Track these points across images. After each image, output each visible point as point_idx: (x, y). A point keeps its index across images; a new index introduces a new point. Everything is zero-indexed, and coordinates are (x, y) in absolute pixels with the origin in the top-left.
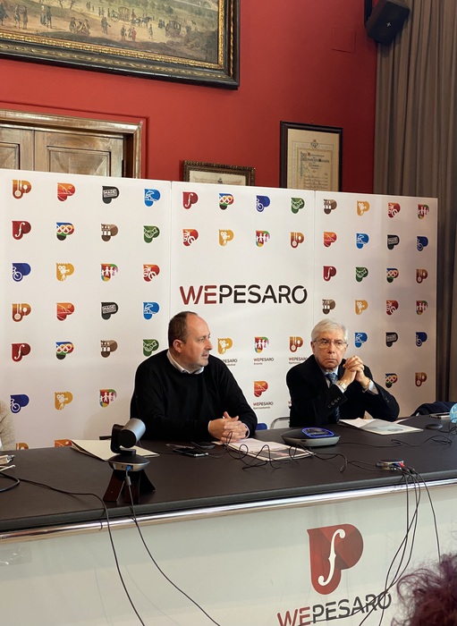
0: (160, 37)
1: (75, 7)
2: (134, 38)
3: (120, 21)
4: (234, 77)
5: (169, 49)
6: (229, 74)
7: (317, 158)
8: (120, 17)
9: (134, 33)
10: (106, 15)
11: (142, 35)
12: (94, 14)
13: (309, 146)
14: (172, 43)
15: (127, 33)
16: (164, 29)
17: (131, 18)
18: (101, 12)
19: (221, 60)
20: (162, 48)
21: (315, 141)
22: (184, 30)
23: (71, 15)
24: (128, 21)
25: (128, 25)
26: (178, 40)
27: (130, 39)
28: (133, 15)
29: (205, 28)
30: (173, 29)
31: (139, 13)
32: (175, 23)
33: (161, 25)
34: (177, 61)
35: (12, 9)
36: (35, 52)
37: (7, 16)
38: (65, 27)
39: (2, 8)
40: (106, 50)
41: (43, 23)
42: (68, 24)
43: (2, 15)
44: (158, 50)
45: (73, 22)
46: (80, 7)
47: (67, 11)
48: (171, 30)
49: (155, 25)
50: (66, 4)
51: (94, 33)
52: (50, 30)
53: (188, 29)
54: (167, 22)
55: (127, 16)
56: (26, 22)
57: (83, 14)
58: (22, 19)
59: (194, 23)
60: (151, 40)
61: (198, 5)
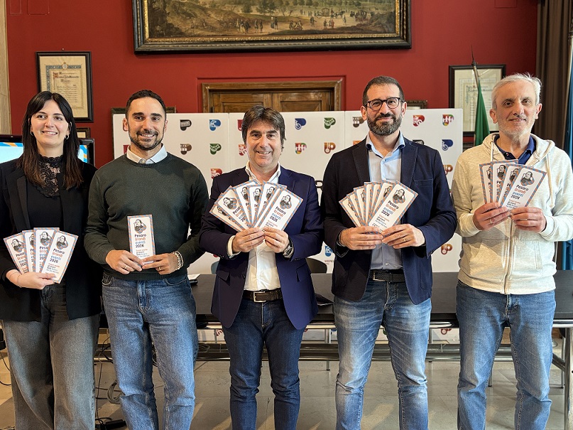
0: (352, 23)
1: (292, 15)
2: (333, 26)
3: (323, 17)
4: (407, 40)
5: (359, 29)
6: (403, 39)
8: (323, 15)
9: (333, 23)
10: (313, 15)
11: (339, 23)
12: (306, 16)
14: (361, 25)
15: (328, 24)
16: (354, 17)
17: (330, 14)
18: (310, 14)
19: (398, 30)
20: (352, 30)
22: (369, 16)
23: (291, 19)
24: (328, 16)
25: (328, 19)
26: (364, 22)
27: (331, 27)
28: (332, 12)
29: (385, 11)
30: (361, 16)
31: (336, 10)
32: (362, 11)
33: (352, 15)
34: (363, 36)
35: (253, 23)
36: (266, 45)
37: (250, 27)
38: (286, 27)
39: (247, 22)
40: (313, 37)
41: (273, 27)
42: (288, 25)
43: (247, 27)
44: (350, 32)
45: (291, 24)
46: (296, 14)
47: (287, 17)
48: (359, 16)
49: (347, 15)
50: (287, 14)
51: (304, 28)
52: (277, 31)
53: (372, 15)
54: (356, 12)
55: (328, 13)
56: (262, 28)
57: (298, 18)
58: (259, 27)
59: (377, 9)
60: (345, 26)
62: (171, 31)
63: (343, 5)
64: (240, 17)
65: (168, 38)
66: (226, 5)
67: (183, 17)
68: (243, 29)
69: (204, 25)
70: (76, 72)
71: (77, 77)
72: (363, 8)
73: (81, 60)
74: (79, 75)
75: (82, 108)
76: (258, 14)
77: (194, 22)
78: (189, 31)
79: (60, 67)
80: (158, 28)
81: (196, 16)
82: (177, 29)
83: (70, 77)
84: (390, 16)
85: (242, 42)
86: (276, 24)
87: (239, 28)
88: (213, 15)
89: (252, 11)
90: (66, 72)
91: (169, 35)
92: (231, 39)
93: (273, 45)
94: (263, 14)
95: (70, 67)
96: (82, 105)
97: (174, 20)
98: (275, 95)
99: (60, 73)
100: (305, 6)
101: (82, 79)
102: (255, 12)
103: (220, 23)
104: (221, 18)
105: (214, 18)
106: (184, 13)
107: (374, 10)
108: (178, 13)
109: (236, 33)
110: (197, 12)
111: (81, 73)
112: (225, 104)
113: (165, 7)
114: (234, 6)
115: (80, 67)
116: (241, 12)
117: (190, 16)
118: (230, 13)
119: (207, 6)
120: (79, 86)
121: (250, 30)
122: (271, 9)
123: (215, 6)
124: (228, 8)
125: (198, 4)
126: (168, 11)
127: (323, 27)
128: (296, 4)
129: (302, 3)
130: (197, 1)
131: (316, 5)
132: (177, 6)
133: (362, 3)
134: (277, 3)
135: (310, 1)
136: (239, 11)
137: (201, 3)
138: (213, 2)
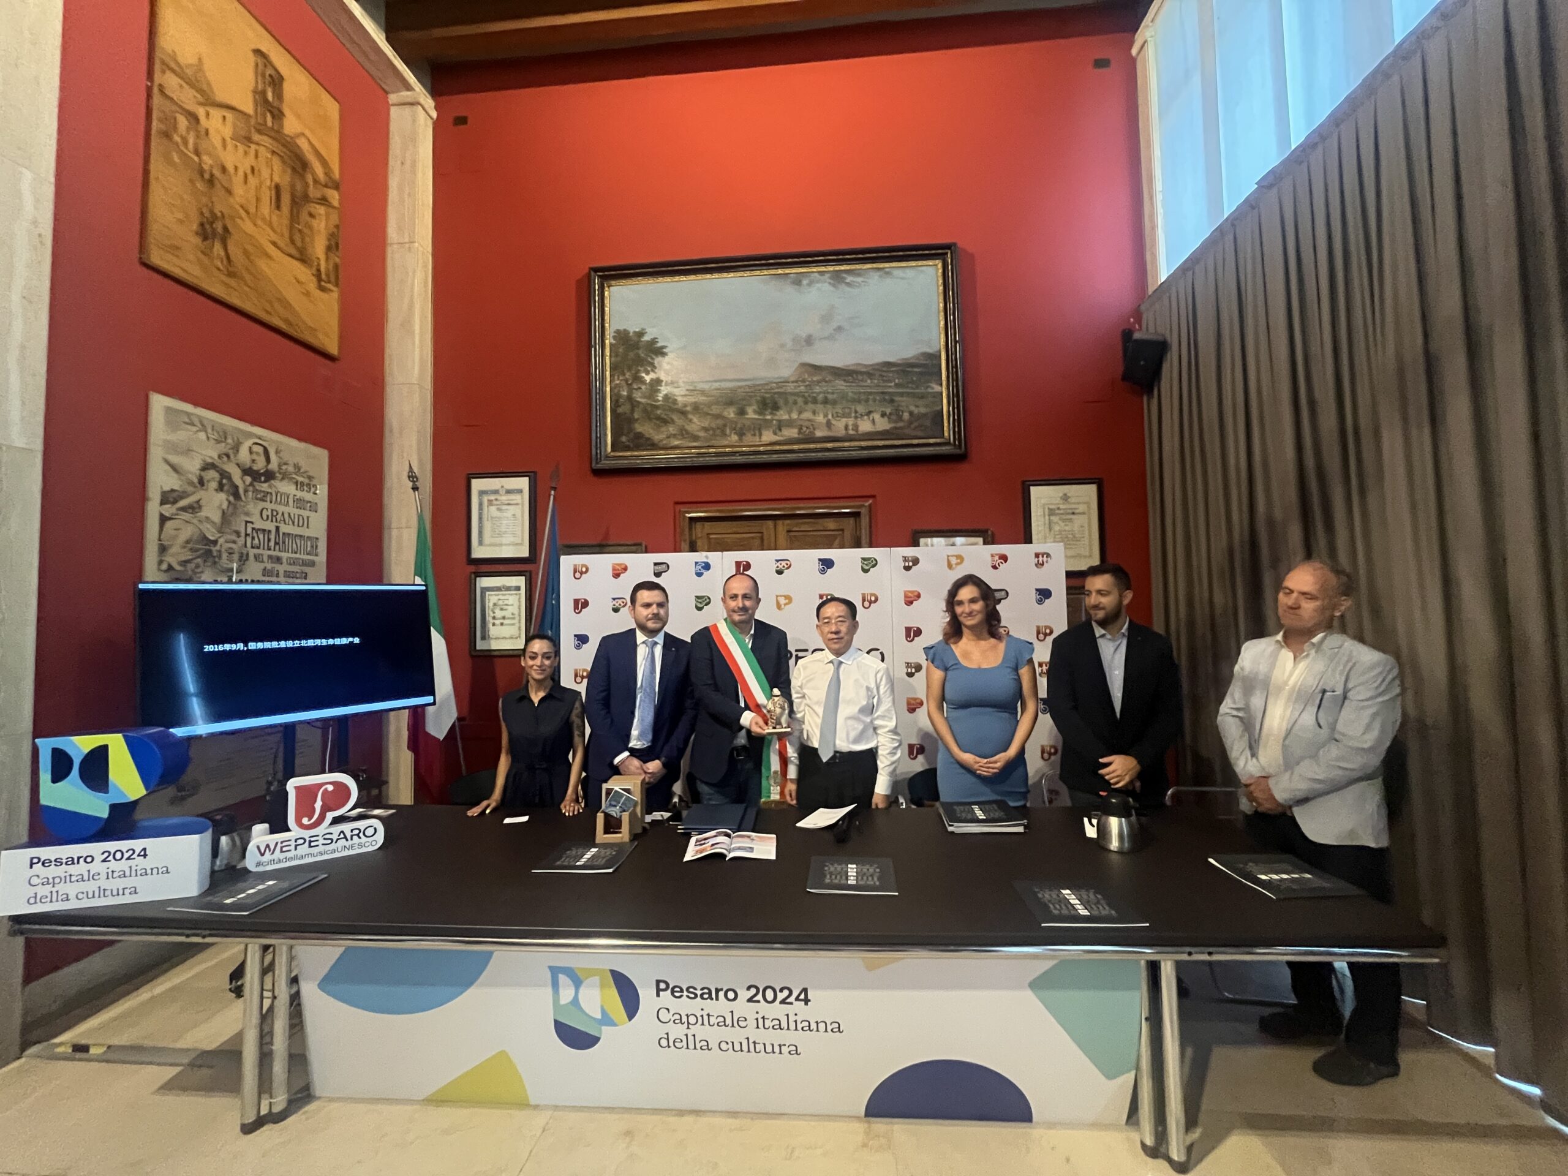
0: (883, 424)
1: (802, 416)
2: (857, 430)
3: (844, 419)
4: (961, 446)
5: (893, 434)
6: (956, 445)
7: (1071, 511)
8: (844, 416)
9: (857, 426)
10: (830, 417)
11: (865, 426)
12: (820, 419)
13: (1058, 500)
14: (896, 428)
15: (850, 427)
16: (886, 419)
17: (853, 415)
18: (826, 416)
19: (946, 434)
20: (884, 435)
21: (1065, 495)
22: (906, 416)
23: (800, 423)
24: (851, 417)
25: (851, 421)
26: (900, 424)
27: (853, 433)
28: (856, 412)
29: (928, 409)
30: (896, 416)
31: (861, 409)
32: (897, 410)
33: (883, 415)
34: (900, 443)
35: (749, 429)
36: (767, 458)
37: (745, 435)
38: (792, 433)
39: (741, 429)
40: (831, 445)
41: (775, 433)
42: (796, 431)
43: (741, 434)
44: (882, 437)
45: (800, 429)
46: (807, 415)
47: (795, 420)
48: (893, 417)
49: (877, 416)
50: (795, 416)
51: (819, 434)
52: (781, 438)
53: (911, 413)
54: (888, 411)
55: (849, 414)
56: (760, 435)
57: (809, 420)
58: (757, 434)
59: (917, 406)
60: (873, 430)
61: (922, 390)
62: (641, 442)
63: (871, 402)
64: (731, 421)
65: (636, 451)
66: (715, 407)
67: (655, 424)
68: (735, 438)
69: (683, 433)
70: (517, 498)
71: (517, 504)
72: (899, 406)
73: (523, 483)
74: (519, 501)
75: (521, 544)
76: (756, 417)
77: (671, 429)
78: (664, 442)
79: (496, 492)
80: (624, 439)
81: (673, 421)
82: (649, 439)
83: (509, 504)
84: (935, 415)
85: (733, 454)
86: (780, 430)
87: (730, 436)
88: (695, 420)
89: (747, 414)
90: (504, 498)
91: (638, 447)
92: (719, 450)
93: (775, 457)
94: (762, 417)
95: (509, 492)
96: (522, 540)
97: (644, 428)
98: (780, 522)
99: (496, 500)
100: (818, 405)
101: (523, 506)
102: (751, 414)
103: (705, 429)
104: (706, 424)
105: (696, 424)
106: (659, 418)
107: (912, 408)
108: (650, 419)
109: (725, 443)
110: (675, 417)
111: (522, 498)
112: (712, 536)
113: (632, 411)
114: (724, 407)
115: (520, 491)
116: (732, 415)
117: (665, 422)
118: (719, 416)
119: (688, 409)
120: (519, 515)
121: (745, 439)
122: (773, 410)
123: (698, 408)
124: (715, 410)
125: (676, 407)
126: (636, 416)
127: (844, 432)
128: (806, 403)
129: (815, 401)
130: (675, 402)
131: (834, 403)
132: (649, 409)
133: (897, 399)
134: (781, 402)
135: (826, 398)
136: (731, 413)
137: (680, 405)
138: (695, 403)
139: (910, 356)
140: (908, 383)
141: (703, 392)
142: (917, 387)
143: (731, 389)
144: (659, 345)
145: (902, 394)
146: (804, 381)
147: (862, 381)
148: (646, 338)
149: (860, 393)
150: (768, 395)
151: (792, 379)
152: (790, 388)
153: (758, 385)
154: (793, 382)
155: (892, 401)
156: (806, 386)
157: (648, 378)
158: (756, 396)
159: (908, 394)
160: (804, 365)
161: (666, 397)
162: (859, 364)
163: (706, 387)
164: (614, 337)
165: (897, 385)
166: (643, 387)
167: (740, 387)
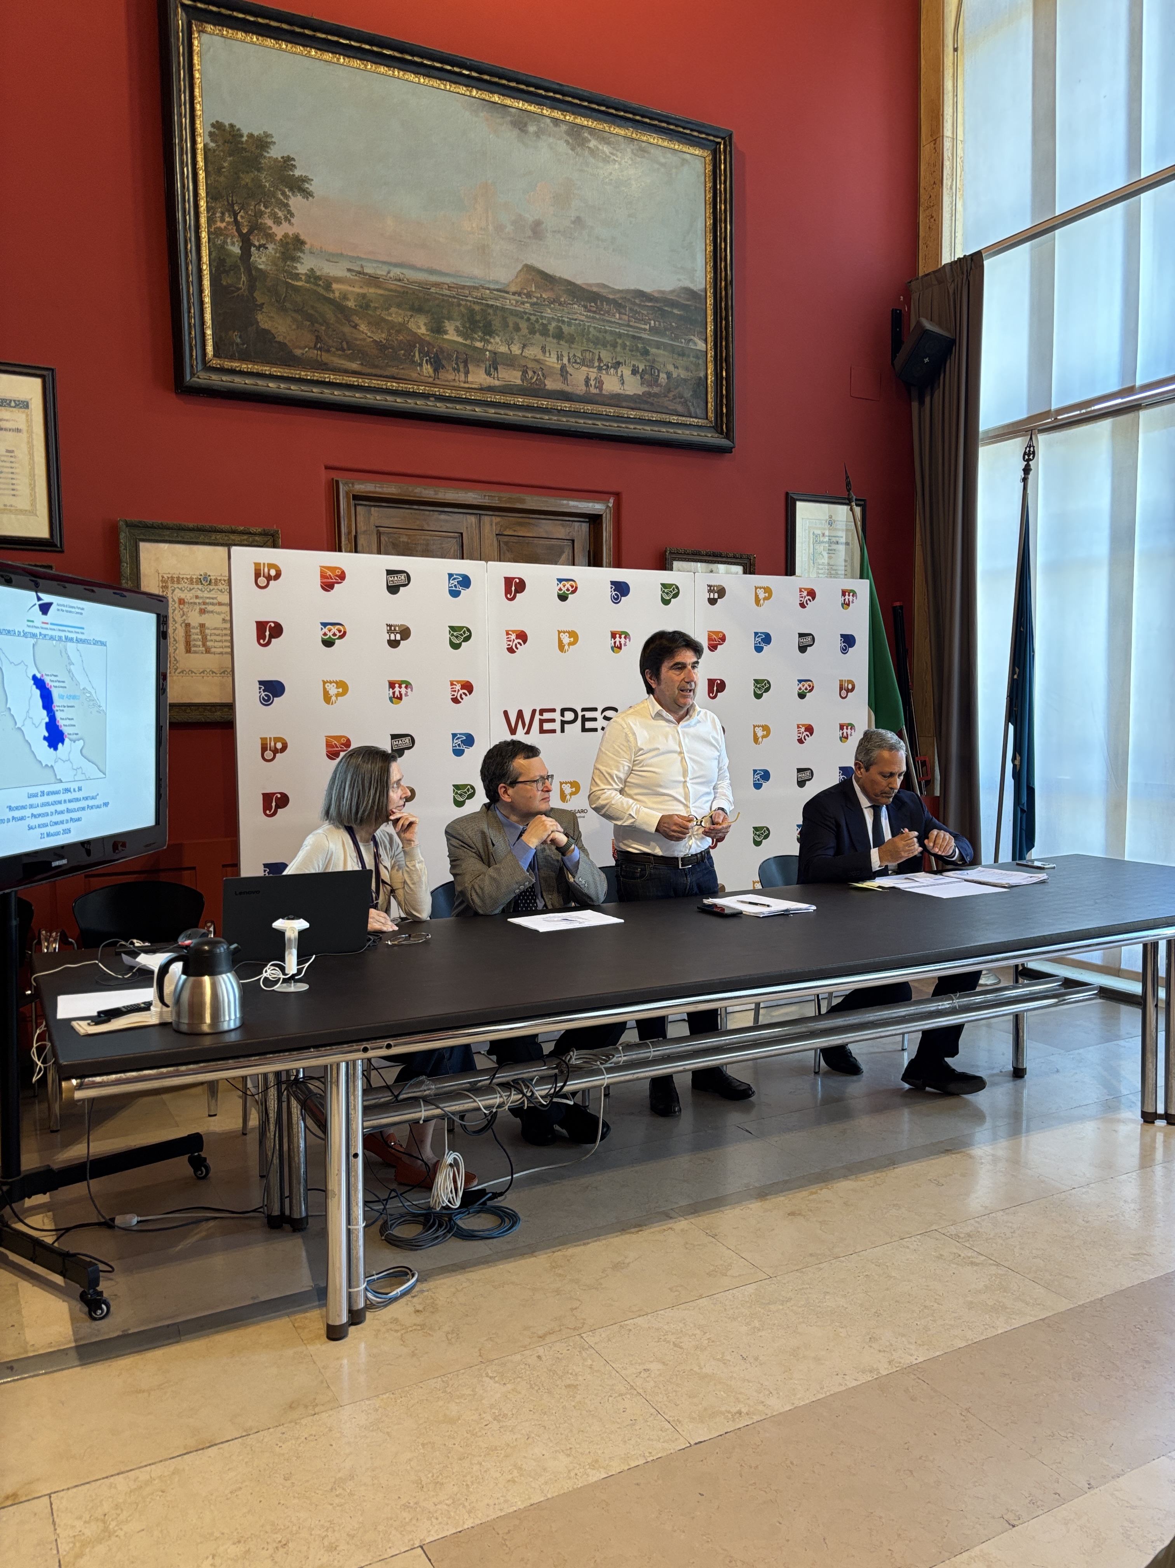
0: (633, 387)
1: (527, 353)
2: (601, 389)
3: (584, 368)
4: (728, 435)
5: (647, 402)
7: (835, 539)
8: (583, 363)
9: (601, 383)
10: (565, 361)
11: (611, 385)
12: (552, 360)
13: (823, 525)
14: (649, 393)
15: (592, 383)
16: (638, 377)
17: (596, 364)
18: (560, 358)
19: (711, 415)
20: (635, 402)
21: (832, 516)
22: (663, 378)
23: (522, 363)
24: (593, 367)
25: (593, 374)
26: (656, 390)
27: (596, 391)
28: (600, 360)
29: (690, 374)
30: (648, 375)
31: (607, 356)
32: (652, 367)
33: (634, 372)
34: (655, 417)
35: (449, 358)
36: (479, 412)
37: (443, 367)
38: (513, 377)
39: (436, 355)
40: (566, 405)
41: (489, 374)
42: (519, 374)
43: (438, 366)
44: (632, 405)
45: (525, 372)
46: (533, 352)
47: (517, 357)
48: (646, 377)
49: (627, 372)
50: (516, 350)
51: (551, 385)
52: (499, 383)
53: (669, 375)
54: (641, 367)
55: (592, 361)
56: (467, 373)
57: (537, 361)
58: (462, 369)
59: (676, 367)
60: (622, 392)
61: (681, 343)
63: (619, 349)
64: (422, 342)
65: (261, 364)
66: (393, 310)
67: (294, 320)
68: (427, 369)
69: (344, 346)
72: (654, 361)
73: (31, 389)
76: (460, 339)
78: (310, 356)
80: (234, 336)
81: (326, 322)
82: (283, 346)
84: (698, 385)
85: (425, 396)
86: (496, 369)
87: (421, 365)
88: (363, 327)
89: (446, 333)
91: (265, 358)
92: (402, 386)
93: (491, 413)
94: (468, 342)
97: (273, 324)
98: (486, 520)
100: (550, 339)
102: (452, 335)
103: (380, 346)
104: (380, 336)
105: (365, 333)
106: (299, 310)
107: (670, 368)
108: (285, 310)
109: (414, 375)
110: (328, 314)
113: (252, 287)
114: (409, 313)
116: (423, 330)
117: (311, 319)
118: (402, 328)
119: (351, 304)
121: (443, 375)
122: (485, 333)
123: (367, 307)
124: (395, 316)
125: (331, 296)
126: (259, 297)
127: (584, 388)
128: (532, 331)
129: (545, 332)
130: (328, 287)
131: (571, 340)
132: (282, 290)
133: (653, 351)
134: (497, 323)
135: (560, 328)
136: (420, 326)
137: (337, 294)
138: (364, 296)
139: (668, 288)
140: (666, 329)
141: (373, 280)
142: (676, 338)
143: (420, 284)
144: (297, 173)
145: (658, 345)
146: (529, 295)
147: (608, 312)
148: (275, 153)
149: (606, 331)
150: (477, 308)
151: (513, 289)
152: (510, 302)
153: (464, 287)
154: (514, 294)
155: (646, 353)
156: (532, 304)
157: (279, 232)
158: (459, 305)
159: (665, 346)
160: (529, 269)
161: (312, 276)
162: (605, 286)
163: (381, 272)
164: (211, 134)
165: (651, 329)
166: (271, 246)
167: (437, 285)
